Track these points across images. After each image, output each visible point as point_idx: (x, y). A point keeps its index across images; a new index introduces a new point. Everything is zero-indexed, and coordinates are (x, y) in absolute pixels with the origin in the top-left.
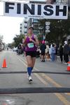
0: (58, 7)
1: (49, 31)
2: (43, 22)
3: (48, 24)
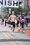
0: (14, 2)
1: (10, 13)
2: (8, 9)
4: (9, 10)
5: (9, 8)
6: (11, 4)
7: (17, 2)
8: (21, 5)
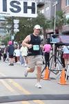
5: (14, 18)
7: (33, 4)
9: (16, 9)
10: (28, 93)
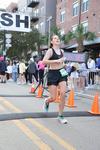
0: (18, 17)
1: (10, 46)
3: (8, 36)
4: (5, 39)
5: (5, 32)
6: (11, 23)
7: (27, 18)
8: (37, 27)
9: (7, 22)
10: (19, 111)
